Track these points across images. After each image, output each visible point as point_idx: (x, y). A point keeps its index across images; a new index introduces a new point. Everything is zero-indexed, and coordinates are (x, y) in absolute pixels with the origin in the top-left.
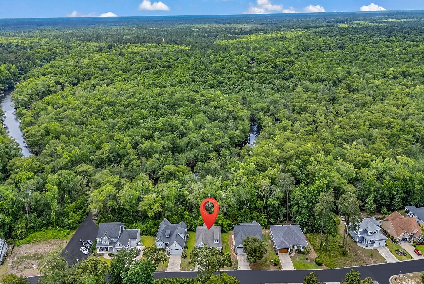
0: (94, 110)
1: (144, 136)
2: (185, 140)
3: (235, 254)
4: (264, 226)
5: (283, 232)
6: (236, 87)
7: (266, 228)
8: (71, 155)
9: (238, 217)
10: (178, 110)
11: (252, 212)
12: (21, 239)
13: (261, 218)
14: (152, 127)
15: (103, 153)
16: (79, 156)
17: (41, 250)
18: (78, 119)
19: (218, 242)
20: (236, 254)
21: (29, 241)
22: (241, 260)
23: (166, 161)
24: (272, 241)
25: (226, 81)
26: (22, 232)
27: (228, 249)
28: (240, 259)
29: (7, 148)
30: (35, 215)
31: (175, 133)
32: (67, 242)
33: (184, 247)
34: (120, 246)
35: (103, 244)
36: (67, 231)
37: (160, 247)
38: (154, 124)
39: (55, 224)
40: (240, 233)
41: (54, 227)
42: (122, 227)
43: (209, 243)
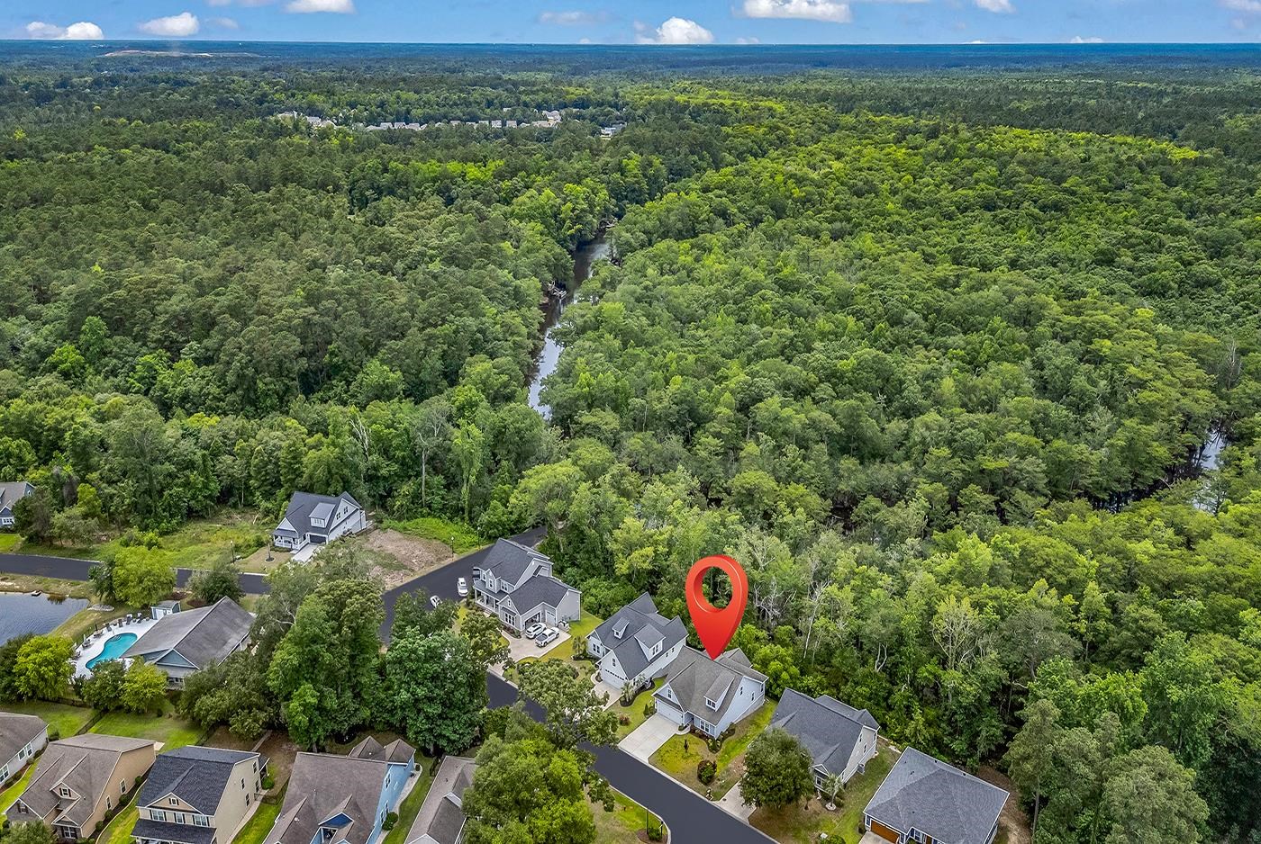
1: (791, 384)
2: (897, 426)
5: (915, 778)
8: (594, 382)
11: (896, 688)
12: (400, 519)
14: (827, 365)
15: (660, 400)
16: (609, 390)
17: (403, 552)
19: (716, 708)
21: (405, 529)
23: (801, 466)
26: (402, 505)
29: (480, 331)
30: (439, 479)
31: (881, 398)
32: (456, 558)
33: (637, 678)
34: (510, 605)
35: (488, 586)
36: (476, 539)
37: (596, 654)
38: (836, 358)
39: (466, 515)
40: (789, 717)
41: (463, 519)
42: (540, 567)
43: (694, 698)
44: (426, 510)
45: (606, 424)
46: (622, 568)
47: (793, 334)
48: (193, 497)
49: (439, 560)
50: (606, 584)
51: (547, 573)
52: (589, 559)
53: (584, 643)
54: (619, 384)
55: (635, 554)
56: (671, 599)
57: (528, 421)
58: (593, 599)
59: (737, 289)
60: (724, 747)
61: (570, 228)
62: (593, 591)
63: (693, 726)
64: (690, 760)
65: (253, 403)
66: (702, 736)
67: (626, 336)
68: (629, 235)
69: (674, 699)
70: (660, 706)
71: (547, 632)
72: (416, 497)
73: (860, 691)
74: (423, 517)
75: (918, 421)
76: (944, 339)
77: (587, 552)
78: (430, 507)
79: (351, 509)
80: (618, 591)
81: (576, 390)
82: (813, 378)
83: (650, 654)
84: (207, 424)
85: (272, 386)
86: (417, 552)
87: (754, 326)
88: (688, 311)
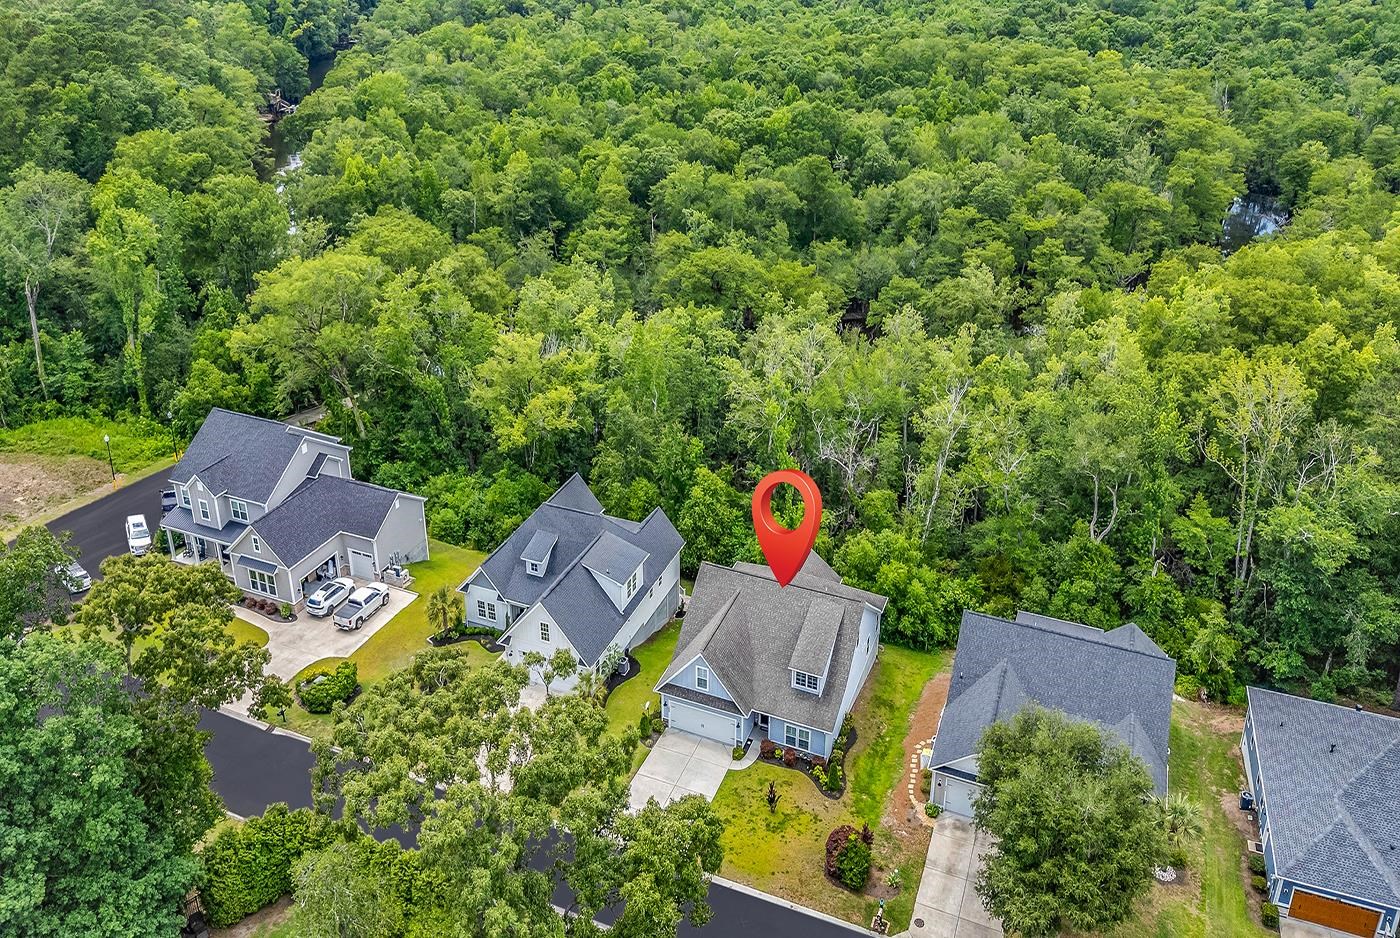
0: (573, 72)
1: (704, 154)
2: (876, 193)
3: (920, 807)
4: (1203, 680)
5: (1357, 761)
6: (1202, 59)
7: (1220, 696)
8: (375, 172)
9: (1027, 579)
10: (894, 95)
11: (1133, 569)
13: (1189, 623)
14: (747, 126)
15: (497, 189)
16: (402, 181)
18: (496, 88)
19: (819, 691)
20: (934, 813)
22: (950, 871)
24: (1246, 805)
25: (1164, 36)
27: (888, 761)
28: (943, 862)
30: (73, 341)
32: (121, 481)
33: (602, 659)
34: (262, 552)
35: (198, 518)
36: (167, 441)
37: (486, 622)
39: (143, 404)
41: (136, 411)
42: (321, 457)
43: (758, 676)
44: (51, 405)
46: (511, 433)
47: (674, 105)
50: (471, 480)
51: (339, 467)
52: (425, 440)
53: (456, 602)
54: (418, 173)
55: (536, 403)
56: (626, 482)
57: (255, 203)
58: (449, 514)
59: (571, 67)
60: (850, 777)
61: (294, 29)
62: (447, 497)
63: (765, 742)
64: (790, 833)
66: (793, 762)
67: (413, 120)
68: (387, 32)
69: (716, 688)
70: (678, 712)
71: (360, 595)
73: (1074, 589)
74: (47, 418)
75: (905, 184)
76: (885, 95)
77: (419, 425)
78: (59, 398)
80: (505, 486)
81: (342, 185)
82: (732, 145)
83: (620, 596)
86: (27, 482)
87: (612, 103)
88: (503, 94)
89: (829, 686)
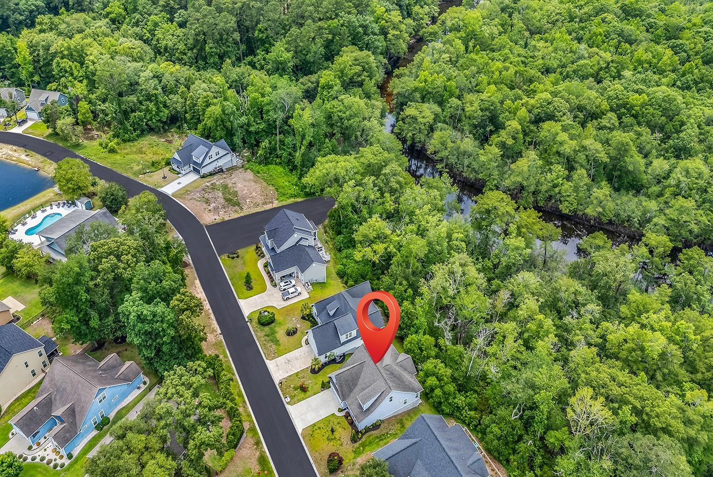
8: (429, 80)
12: (260, 163)
16: (439, 87)
17: (245, 192)
19: (364, 409)
21: (259, 172)
26: (261, 155)
31: (659, 135)
32: (276, 204)
35: (267, 242)
38: (633, 91)
39: (299, 171)
40: (414, 441)
41: (297, 174)
42: (301, 238)
43: (354, 391)
44: (278, 160)
45: (423, 117)
46: (357, 255)
48: (151, 119)
49: (265, 203)
51: (307, 243)
55: (370, 248)
60: (363, 439)
64: (331, 443)
65: (204, 59)
66: (351, 424)
71: (292, 290)
72: (272, 150)
74: (276, 164)
75: (683, 163)
78: (281, 159)
79: (222, 152)
80: (360, 267)
82: (605, 105)
83: (343, 338)
84: (170, 70)
85: (214, 50)
86: (254, 194)
87: (583, 46)
88: (538, 24)
89: (368, 409)
